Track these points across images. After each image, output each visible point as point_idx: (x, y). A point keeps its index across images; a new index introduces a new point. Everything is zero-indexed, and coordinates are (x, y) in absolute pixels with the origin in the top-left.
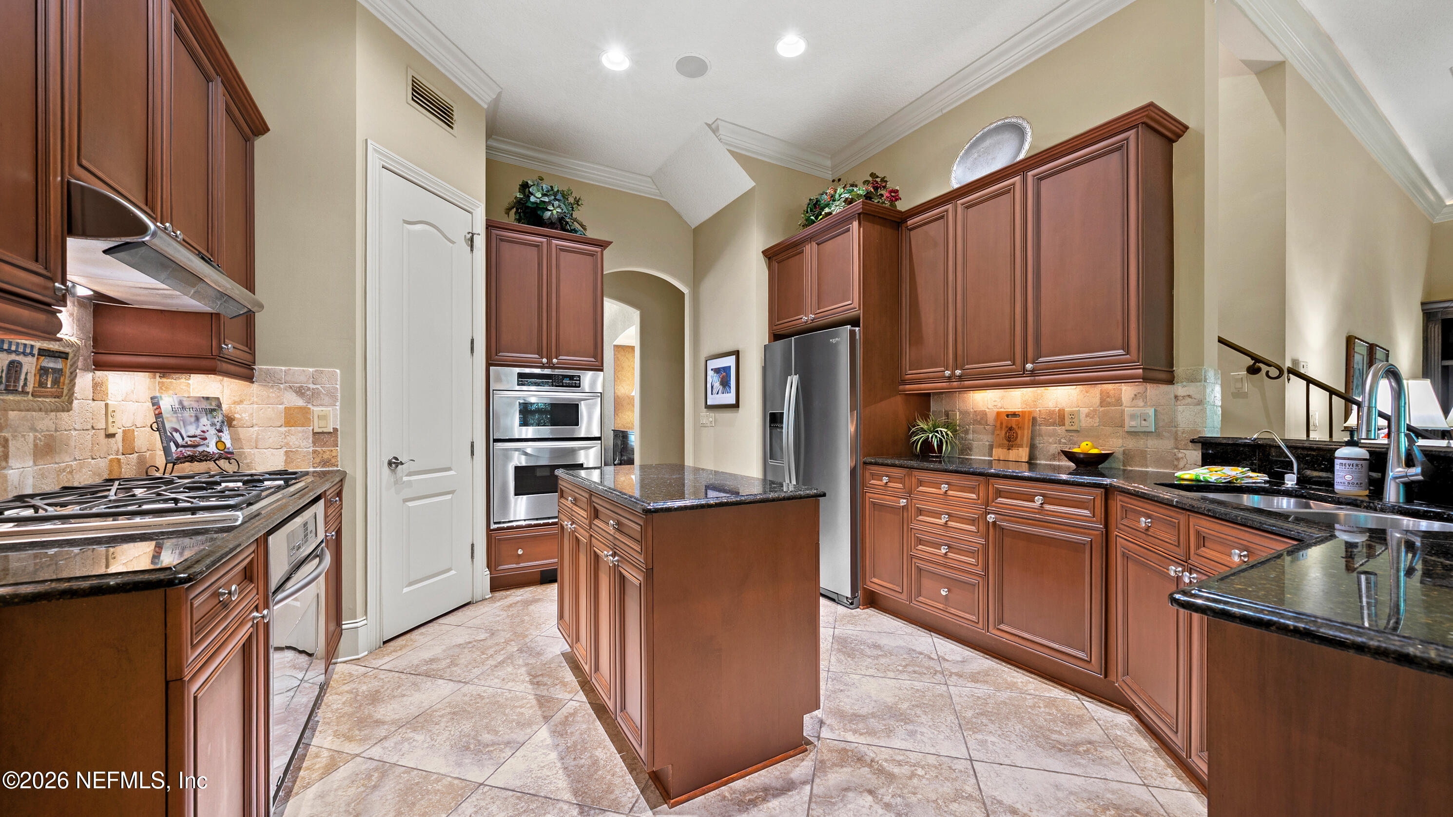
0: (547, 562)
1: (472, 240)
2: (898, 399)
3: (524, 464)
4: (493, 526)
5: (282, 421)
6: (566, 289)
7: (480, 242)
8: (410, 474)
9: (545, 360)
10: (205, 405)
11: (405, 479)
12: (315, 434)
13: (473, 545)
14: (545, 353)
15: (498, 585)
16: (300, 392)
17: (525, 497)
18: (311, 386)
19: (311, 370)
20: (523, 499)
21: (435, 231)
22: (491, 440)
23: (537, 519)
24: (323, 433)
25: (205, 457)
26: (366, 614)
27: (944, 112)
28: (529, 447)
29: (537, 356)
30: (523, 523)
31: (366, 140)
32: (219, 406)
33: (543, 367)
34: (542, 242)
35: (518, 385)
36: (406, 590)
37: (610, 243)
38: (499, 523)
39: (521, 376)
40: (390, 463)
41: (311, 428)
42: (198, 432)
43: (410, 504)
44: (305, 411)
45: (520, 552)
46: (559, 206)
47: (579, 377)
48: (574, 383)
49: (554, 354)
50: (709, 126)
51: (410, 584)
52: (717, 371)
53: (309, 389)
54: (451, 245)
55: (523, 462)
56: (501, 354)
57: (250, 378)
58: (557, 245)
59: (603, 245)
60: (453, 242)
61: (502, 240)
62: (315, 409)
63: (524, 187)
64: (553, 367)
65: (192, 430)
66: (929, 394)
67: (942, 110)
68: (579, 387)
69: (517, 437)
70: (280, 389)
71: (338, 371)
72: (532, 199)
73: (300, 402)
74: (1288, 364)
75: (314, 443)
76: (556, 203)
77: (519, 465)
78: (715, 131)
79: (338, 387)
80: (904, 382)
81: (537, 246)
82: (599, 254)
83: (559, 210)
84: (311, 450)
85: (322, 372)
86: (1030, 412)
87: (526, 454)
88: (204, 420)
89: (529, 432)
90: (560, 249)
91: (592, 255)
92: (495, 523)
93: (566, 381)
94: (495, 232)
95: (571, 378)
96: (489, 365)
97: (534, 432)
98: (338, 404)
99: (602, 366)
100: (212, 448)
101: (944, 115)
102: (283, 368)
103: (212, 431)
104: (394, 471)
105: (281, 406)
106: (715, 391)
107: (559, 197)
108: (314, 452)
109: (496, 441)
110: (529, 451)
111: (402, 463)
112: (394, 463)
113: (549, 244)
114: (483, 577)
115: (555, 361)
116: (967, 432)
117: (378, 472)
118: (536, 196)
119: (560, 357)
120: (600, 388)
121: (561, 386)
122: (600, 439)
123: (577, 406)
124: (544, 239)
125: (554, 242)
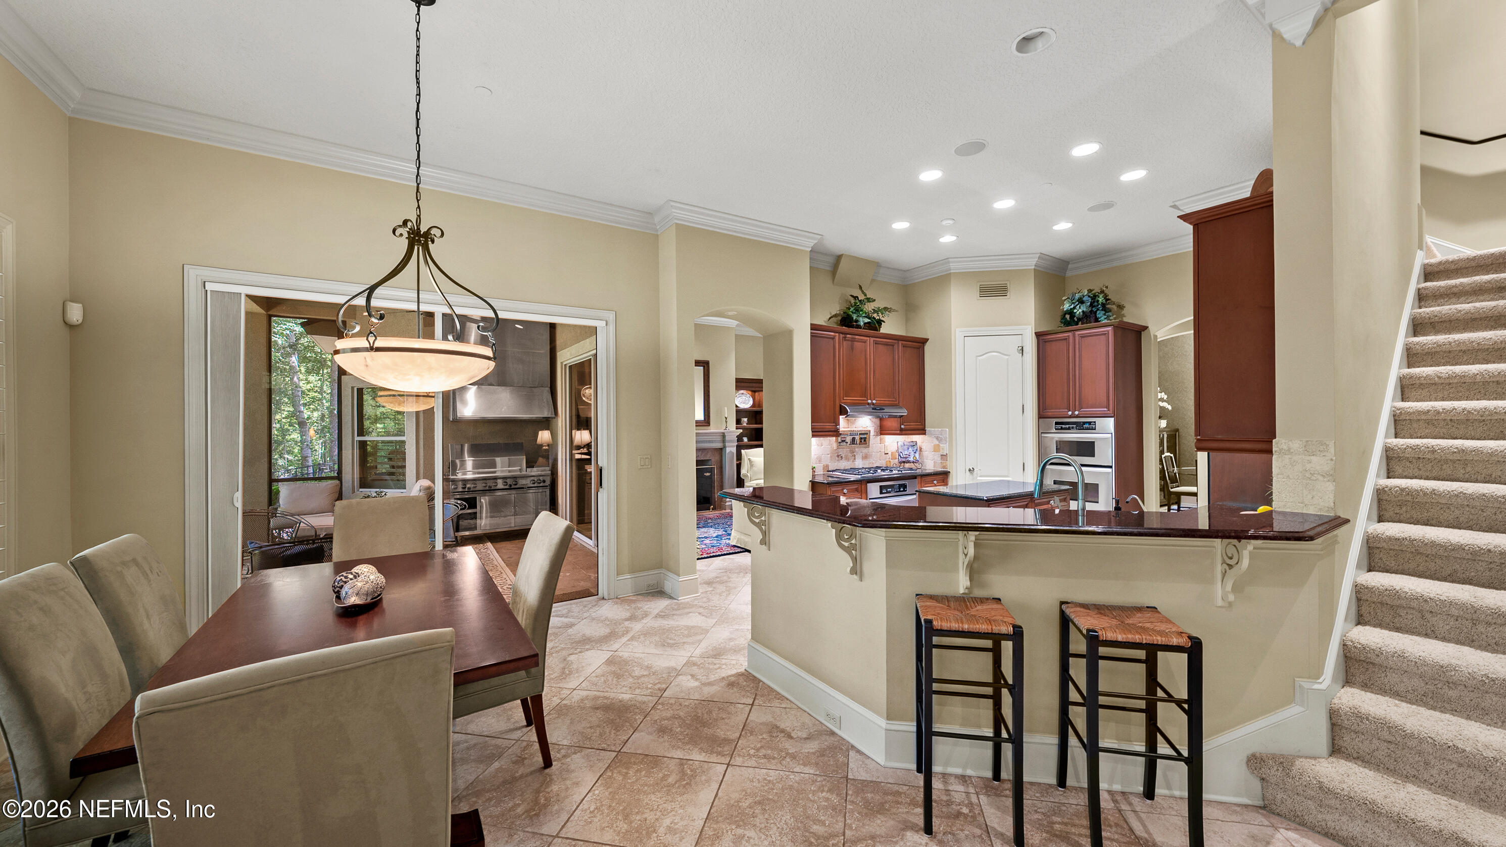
1: (1022, 350)
5: (933, 451)
6: (1086, 363)
7: (1029, 349)
9: (1071, 413)
10: (912, 444)
11: (978, 478)
12: (941, 457)
14: (1071, 409)
16: (938, 439)
18: (940, 436)
19: (941, 431)
24: (943, 456)
25: (909, 462)
29: (1066, 411)
31: (955, 330)
32: (916, 444)
33: (1069, 417)
34: (1069, 336)
35: (1054, 429)
39: (1057, 423)
40: (970, 470)
41: (941, 454)
42: (908, 453)
44: (939, 446)
46: (1083, 307)
47: (1095, 422)
48: (1091, 427)
49: (1077, 409)
53: (940, 438)
56: (1045, 411)
57: (925, 434)
58: (1079, 335)
59: (1111, 325)
60: (1010, 356)
61: (1047, 342)
62: (942, 446)
64: (1076, 417)
65: (906, 452)
68: (1095, 429)
70: (932, 438)
71: (948, 431)
73: (938, 443)
75: (941, 459)
76: (1080, 306)
79: (948, 438)
81: (1067, 340)
83: (1083, 310)
84: (940, 461)
85: (944, 432)
88: (910, 449)
90: (1081, 337)
91: (1106, 334)
93: (1086, 426)
94: (1042, 339)
95: (1090, 423)
96: (1038, 418)
98: (948, 444)
99: (1113, 413)
100: (911, 459)
102: (933, 431)
103: (913, 453)
104: (972, 474)
105: (932, 445)
107: (1086, 298)
108: (941, 463)
112: (972, 470)
113: (1074, 335)
115: (1078, 412)
118: (1067, 307)
119: (1082, 410)
120: (1112, 430)
121: (1083, 429)
122: (1111, 467)
123: (1093, 443)
124: (1070, 334)
125: (1077, 333)
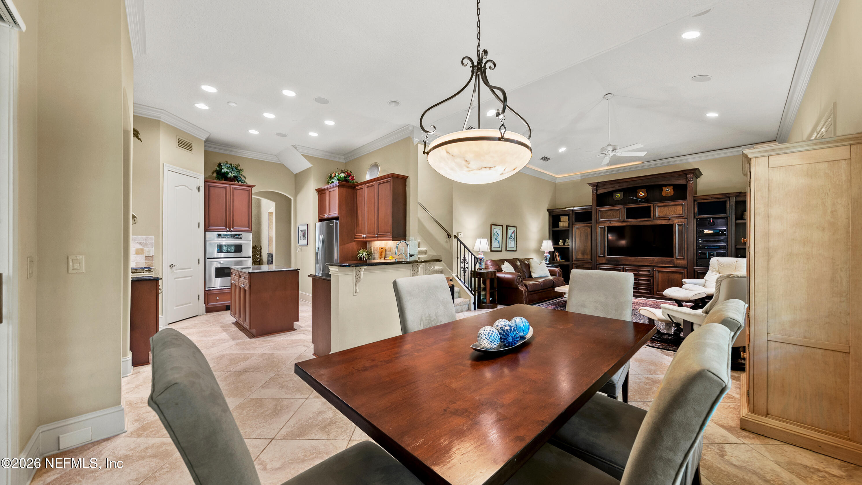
0: (227, 302)
1: (199, 188)
2: (354, 243)
3: (219, 267)
4: (207, 289)
5: (135, 253)
6: (236, 203)
7: (202, 189)
8: (176, 270)
9: (228, 229)
11: (175, 271)
12: (145, 257)
13: (199, 295)
14: (228, 227)
15: (209, 310)
16: (141, 244)
17: (220, 279)
18: (145, 242)
19: (144, 237)
20: (219, 279)
21: (186, 188)
22: (206, 258)
23: (225, 287)
24: (148, 256)
26: (162, 314)
27: (370, 151)
28: (222, 261)
29: (225, 228)
30: (219, 288)
31: (163, 164)
33: (227, 231)
34: (227, 187)
35: (217, 238)
36: (175, 308)
37: (254, 186)
38: (209, 288)
39: (218, 235)
40: (170, 266)
41: (144, 255)
43: (177, 280)
44: (142, 250)
45: (218, 298)
46: (234, 173)
47: (242, 235)
48: (240, 237)
49: (231, 227)
50: (293, 146)
51: (177, 306)
52: (302, 231)
53: (144, 243)
54: (191, 191)
55: (219, 266)
56: (210, 227)
58: (233, 188)
59: (252, 186)
60: (192, 190)
61: (210, 186)
62: (146, 249)
63: (220, 165)
64: (231, 231)
66: (367, 242)
67: (369, 151)
68: (242, 238)
69: (216, 257)
70: (134, 243)
71: (154, 237)
72: (223, 171)
73: (141, 247)
74: (455, 233)
75: (145, 260)
76: (233, 172)
77: (217, 267)
78: (296, 148)
79: (154, 242)
80: (355, 238)
81: (225, 188)
82: (250, 190)
83: (234, 175)
84: (144, 262)
85: (148, 237)
86: (385, 248)
87: (221, 263)
89: (222, 255)
90: (234, 189)
91: (248, 190)
92: (207, 288)
93: (237, 236)
94: (207, 183)
95: (239, 235)
96: (205, 231)
97: (224, 255)
98: (154, 247)
99: (252, 230)
101: (370, 153)
102: (135, 237)
104: (171, 268)
105: (134, 248)
106: (301, 239)
107: (234, 169)
108: (145, 262)
109: (207, 258)
110: (222, 262)
111: (174, 266)
112: (171, 266)
113: (230, 187)
114: (203, 307)
115: (232, 229)
116: (374, 253)
117: (167, 269)
118: (225, 170)
119: (234, 228)
120: (251, 239)
121: (235, 238)
122: (250, 257)
123: (241, 245)
124: (228, 186)
125: (232, 186)
